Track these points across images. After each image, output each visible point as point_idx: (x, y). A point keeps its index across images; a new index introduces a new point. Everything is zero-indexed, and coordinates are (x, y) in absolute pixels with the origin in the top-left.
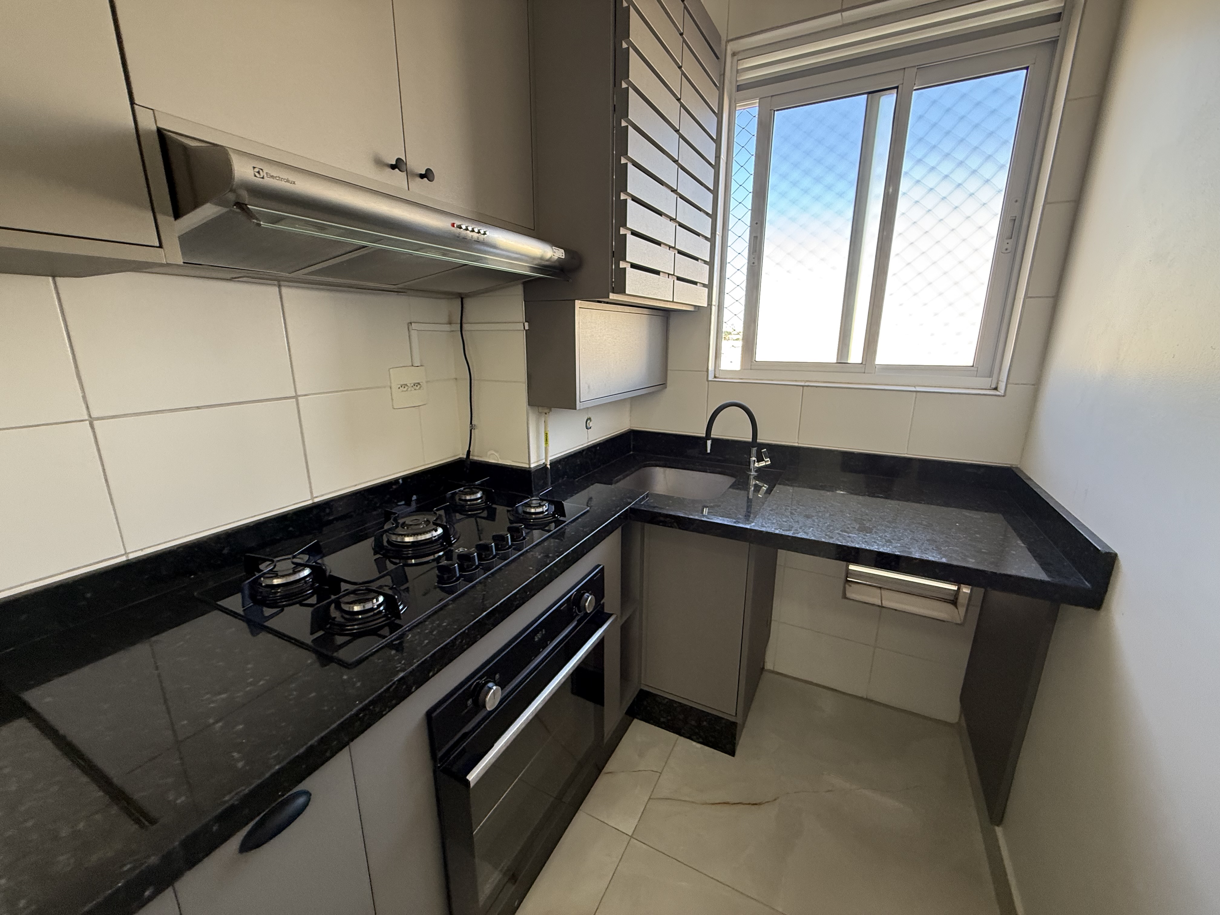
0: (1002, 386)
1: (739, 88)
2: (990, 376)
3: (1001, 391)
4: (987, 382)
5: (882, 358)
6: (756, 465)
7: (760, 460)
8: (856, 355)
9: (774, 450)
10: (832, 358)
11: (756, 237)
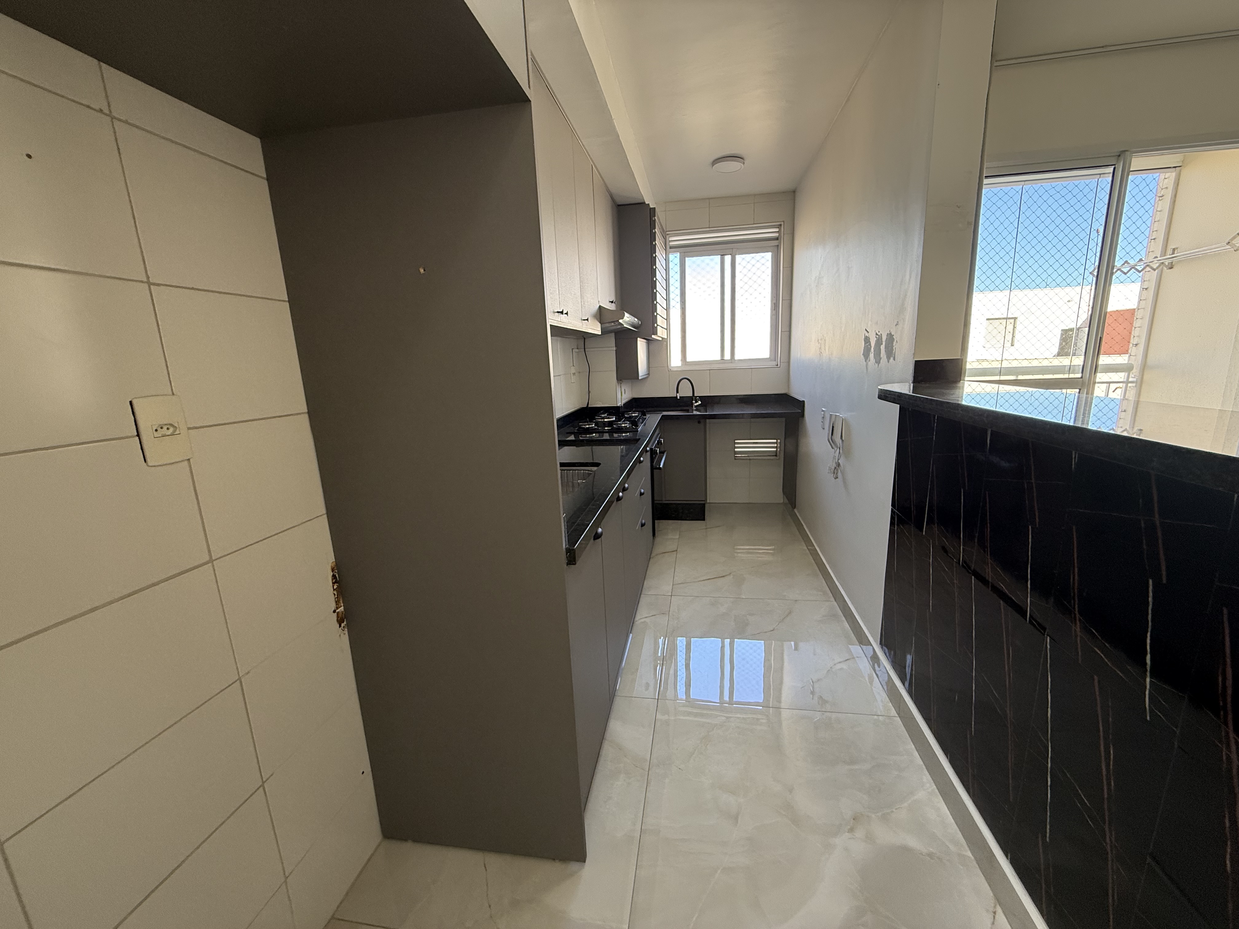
0: (779, 364)
1: (671, 248)
2: (775, 361)
3: (779, 366)
4: (774, 363)
5: (737, 357)
6: (695, 404)
7: (696, 402)
8: (727, 356)
9: (702, 398)
10: (718, 358)
11: (683, 308)
